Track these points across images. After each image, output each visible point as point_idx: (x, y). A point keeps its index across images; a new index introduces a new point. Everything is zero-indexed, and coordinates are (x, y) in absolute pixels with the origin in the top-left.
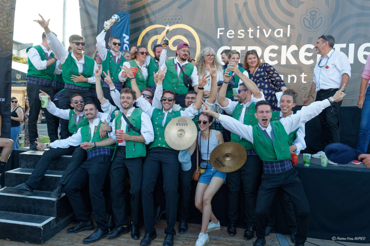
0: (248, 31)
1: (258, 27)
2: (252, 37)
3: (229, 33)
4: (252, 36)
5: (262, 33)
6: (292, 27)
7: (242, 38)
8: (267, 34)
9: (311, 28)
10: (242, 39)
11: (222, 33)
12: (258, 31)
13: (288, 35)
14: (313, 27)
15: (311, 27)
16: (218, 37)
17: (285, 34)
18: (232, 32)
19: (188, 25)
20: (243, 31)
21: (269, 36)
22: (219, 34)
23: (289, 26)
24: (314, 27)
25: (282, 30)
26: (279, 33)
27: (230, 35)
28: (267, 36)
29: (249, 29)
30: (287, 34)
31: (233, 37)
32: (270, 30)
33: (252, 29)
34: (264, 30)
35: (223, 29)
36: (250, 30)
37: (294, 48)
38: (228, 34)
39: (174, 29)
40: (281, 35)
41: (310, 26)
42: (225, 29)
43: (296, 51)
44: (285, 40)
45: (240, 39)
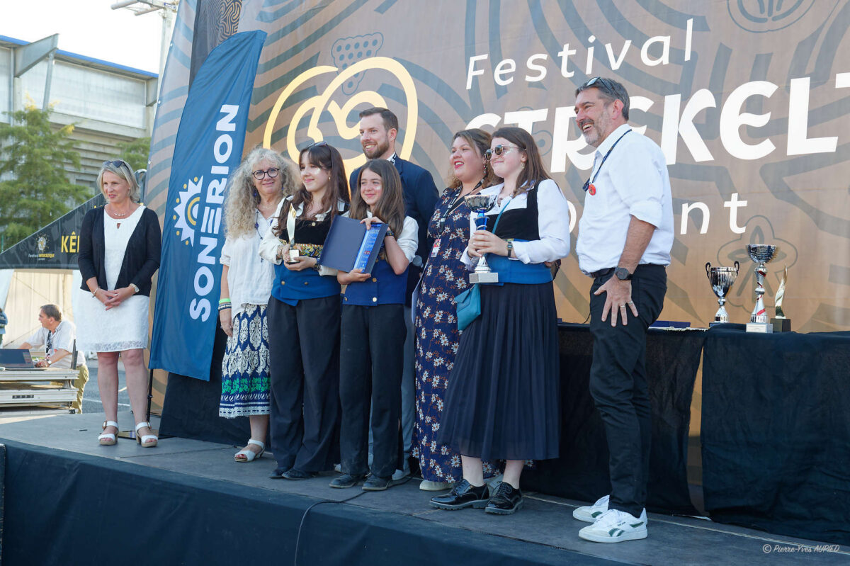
0: (560, 54)
1: (592, 39)
2: (572, 74)
3: (502, 68)
4: (569, 70)
5: (601, 57)
6: (701, 26)
7: (539, 82)
8: (616, 58)
9: (765, 20)
10: (538, 84)
11: (481, 72)
12: (591, 50)
13: (687, 57)
14: (770, 13)
15: (765, 15)
16: (469, 86)
17: (677, 53)
18: (508, 66)
19: (394, 58)
20: (544, 57)
21: (624, 63)
22: (472, 73)
23: (690, 23)
24: (776, 13)
25: (666, 40)
26: (655, 51)
27: (503, 77)
28: (615, 66)
29: (562, 50)
30: (683, 52)
31: (510, 80)
32: (628, 43)
33: (570, 49)
34: (609, 47)
35: (485, 57)
36: (566, 53)
37: (703, 99)
38: (498, 72)
39: (356, 75)
40: (665, 59)
41: (762, 11)
42: (491, 56)
43: (709, 109)
44: (675, 77)
45: (531, 84)
